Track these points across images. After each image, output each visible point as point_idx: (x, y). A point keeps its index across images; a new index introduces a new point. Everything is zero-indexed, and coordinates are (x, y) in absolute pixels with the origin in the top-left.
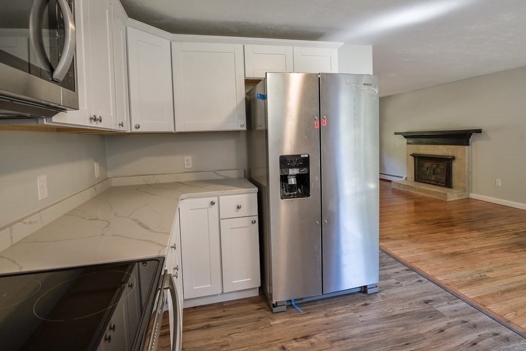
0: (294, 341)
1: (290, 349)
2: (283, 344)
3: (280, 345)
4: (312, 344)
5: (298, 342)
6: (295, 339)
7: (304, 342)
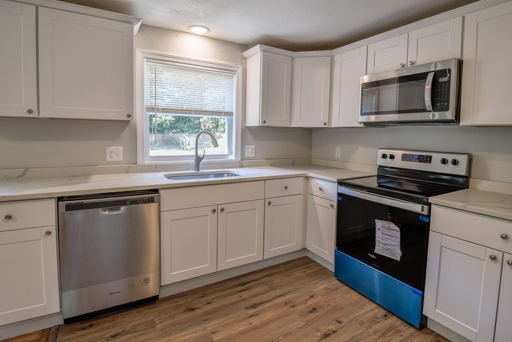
0: (334, 330)
1: (334, 323)
2: (342, 325)
3: (343, 324)
4: (318, 330)
5: (330, 330)
6: (334, 332)
7: (325, 331)
